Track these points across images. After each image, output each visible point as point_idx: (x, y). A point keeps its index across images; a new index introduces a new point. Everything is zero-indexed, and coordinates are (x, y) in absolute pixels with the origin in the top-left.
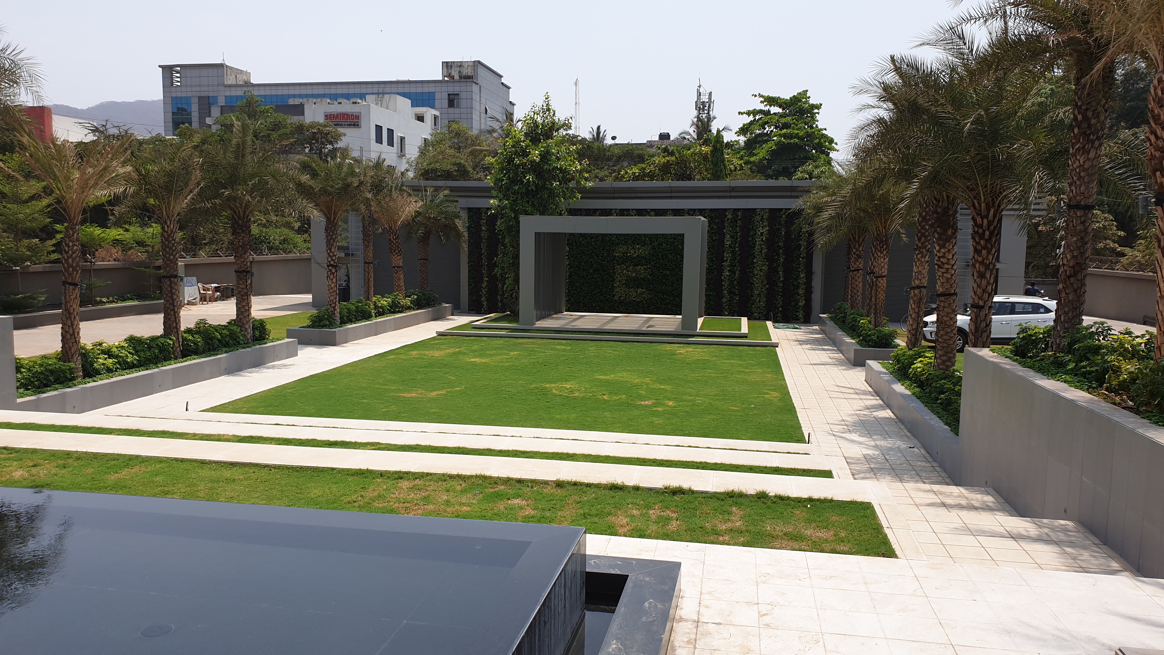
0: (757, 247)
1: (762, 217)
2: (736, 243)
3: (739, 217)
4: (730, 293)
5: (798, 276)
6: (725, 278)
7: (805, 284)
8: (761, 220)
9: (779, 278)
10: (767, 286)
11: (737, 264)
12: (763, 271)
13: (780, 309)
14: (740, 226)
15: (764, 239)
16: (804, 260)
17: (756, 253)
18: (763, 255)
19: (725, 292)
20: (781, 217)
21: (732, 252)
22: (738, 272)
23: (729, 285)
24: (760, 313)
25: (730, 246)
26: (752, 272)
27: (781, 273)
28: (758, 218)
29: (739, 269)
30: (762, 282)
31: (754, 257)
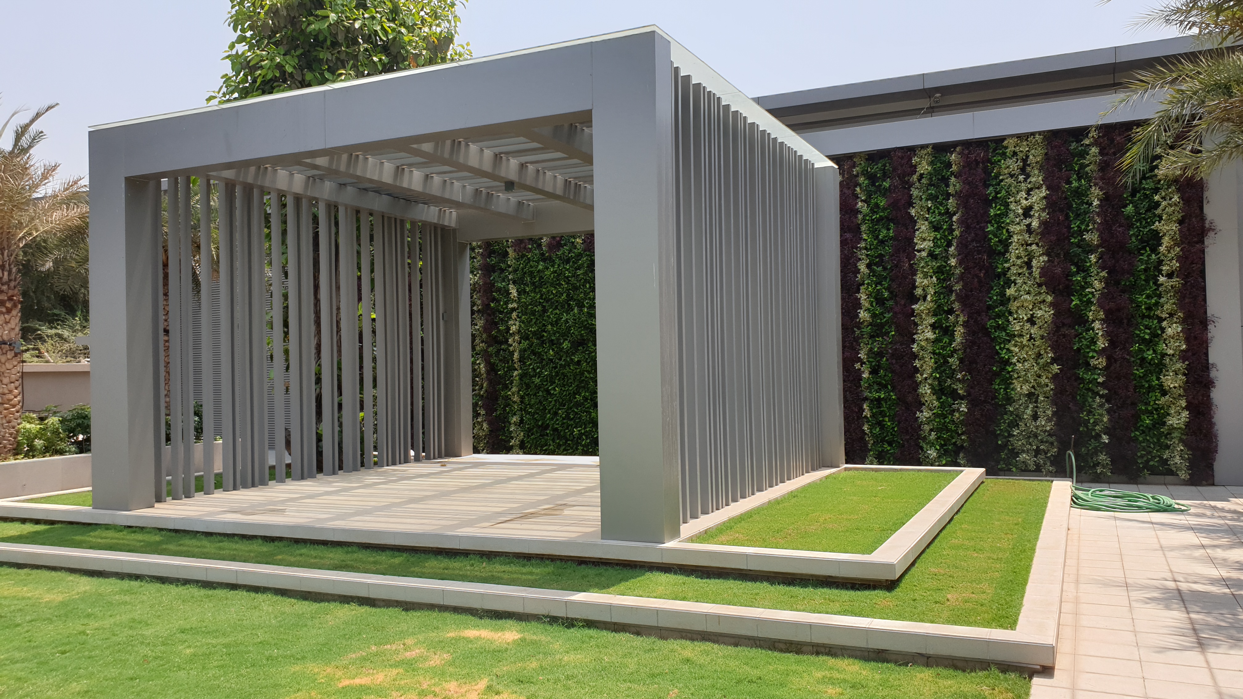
0: (1015, 251)
1: (1025, 161)
2: (949, 245)
3: (954, 168)
4: (940, 391)
5: (1157, 335)
6: (922, 348)
7: (1183, 356)
8: (1023, 170)
9: (1093, 341)
10: (1056, 368)
11: (956, 306)
12: (1039, 323)
13: (1105, 439)
14: (957, 195)
15: (1035, 224)
16: (1175, 281)
17: (1014, 270)
18: (1036, 272)
19: (925, 390)
20: (1083, 154)
21: (939, 271)
22: (959, 331)
23: (936, 370)
24: (1037, 452)
25: (931, 255)
26: (1004, 329)
27: (1097, 325)
28: (1013, 165)
29: (961, 319)
30: (1039, 355)
31: (1009, 283)
